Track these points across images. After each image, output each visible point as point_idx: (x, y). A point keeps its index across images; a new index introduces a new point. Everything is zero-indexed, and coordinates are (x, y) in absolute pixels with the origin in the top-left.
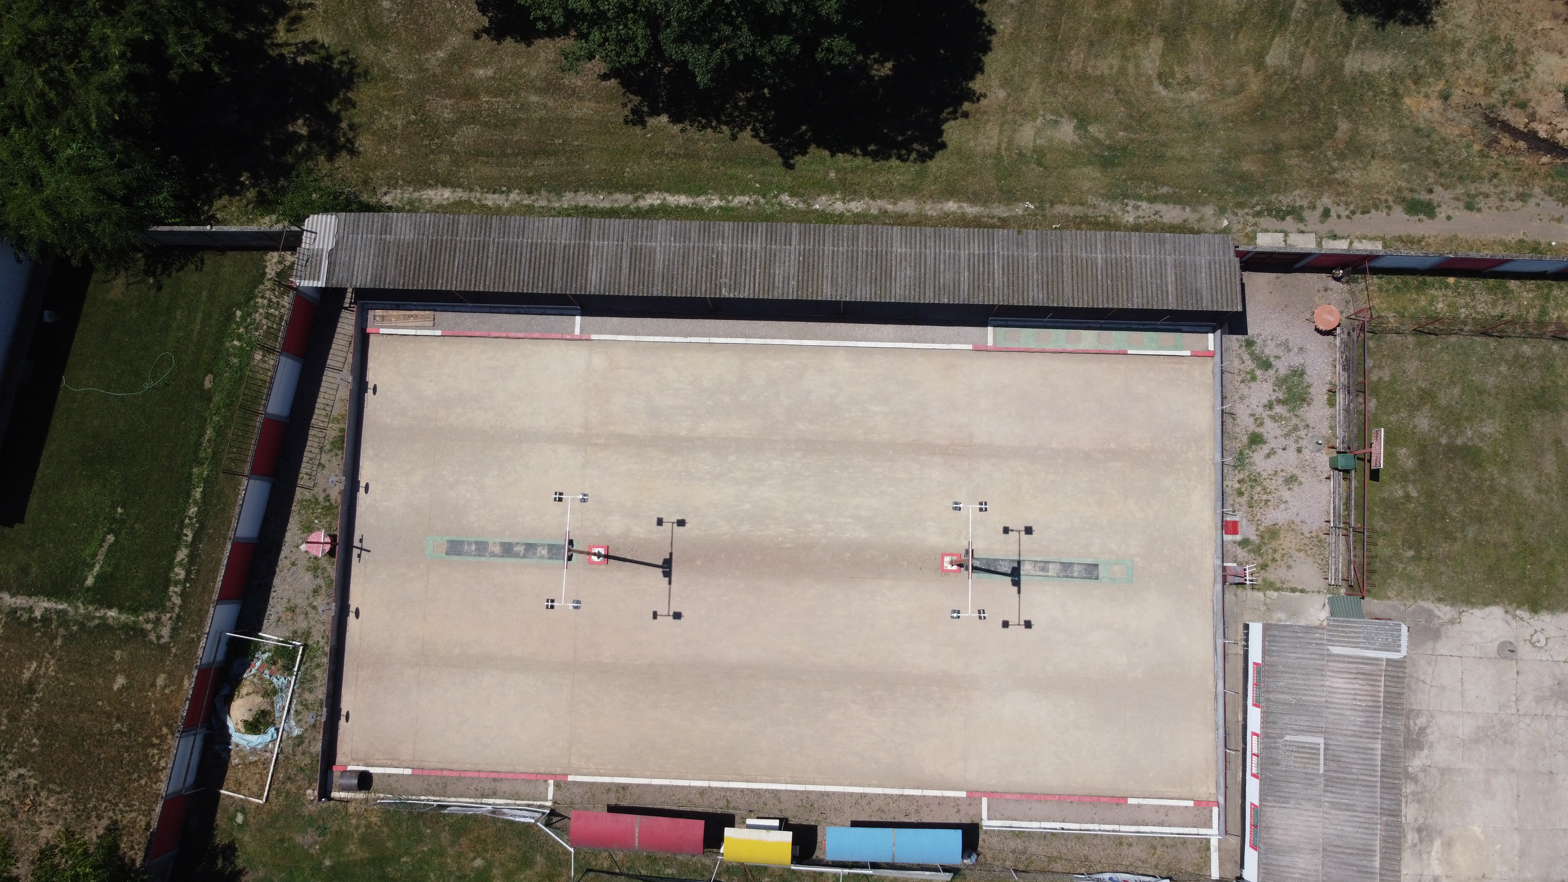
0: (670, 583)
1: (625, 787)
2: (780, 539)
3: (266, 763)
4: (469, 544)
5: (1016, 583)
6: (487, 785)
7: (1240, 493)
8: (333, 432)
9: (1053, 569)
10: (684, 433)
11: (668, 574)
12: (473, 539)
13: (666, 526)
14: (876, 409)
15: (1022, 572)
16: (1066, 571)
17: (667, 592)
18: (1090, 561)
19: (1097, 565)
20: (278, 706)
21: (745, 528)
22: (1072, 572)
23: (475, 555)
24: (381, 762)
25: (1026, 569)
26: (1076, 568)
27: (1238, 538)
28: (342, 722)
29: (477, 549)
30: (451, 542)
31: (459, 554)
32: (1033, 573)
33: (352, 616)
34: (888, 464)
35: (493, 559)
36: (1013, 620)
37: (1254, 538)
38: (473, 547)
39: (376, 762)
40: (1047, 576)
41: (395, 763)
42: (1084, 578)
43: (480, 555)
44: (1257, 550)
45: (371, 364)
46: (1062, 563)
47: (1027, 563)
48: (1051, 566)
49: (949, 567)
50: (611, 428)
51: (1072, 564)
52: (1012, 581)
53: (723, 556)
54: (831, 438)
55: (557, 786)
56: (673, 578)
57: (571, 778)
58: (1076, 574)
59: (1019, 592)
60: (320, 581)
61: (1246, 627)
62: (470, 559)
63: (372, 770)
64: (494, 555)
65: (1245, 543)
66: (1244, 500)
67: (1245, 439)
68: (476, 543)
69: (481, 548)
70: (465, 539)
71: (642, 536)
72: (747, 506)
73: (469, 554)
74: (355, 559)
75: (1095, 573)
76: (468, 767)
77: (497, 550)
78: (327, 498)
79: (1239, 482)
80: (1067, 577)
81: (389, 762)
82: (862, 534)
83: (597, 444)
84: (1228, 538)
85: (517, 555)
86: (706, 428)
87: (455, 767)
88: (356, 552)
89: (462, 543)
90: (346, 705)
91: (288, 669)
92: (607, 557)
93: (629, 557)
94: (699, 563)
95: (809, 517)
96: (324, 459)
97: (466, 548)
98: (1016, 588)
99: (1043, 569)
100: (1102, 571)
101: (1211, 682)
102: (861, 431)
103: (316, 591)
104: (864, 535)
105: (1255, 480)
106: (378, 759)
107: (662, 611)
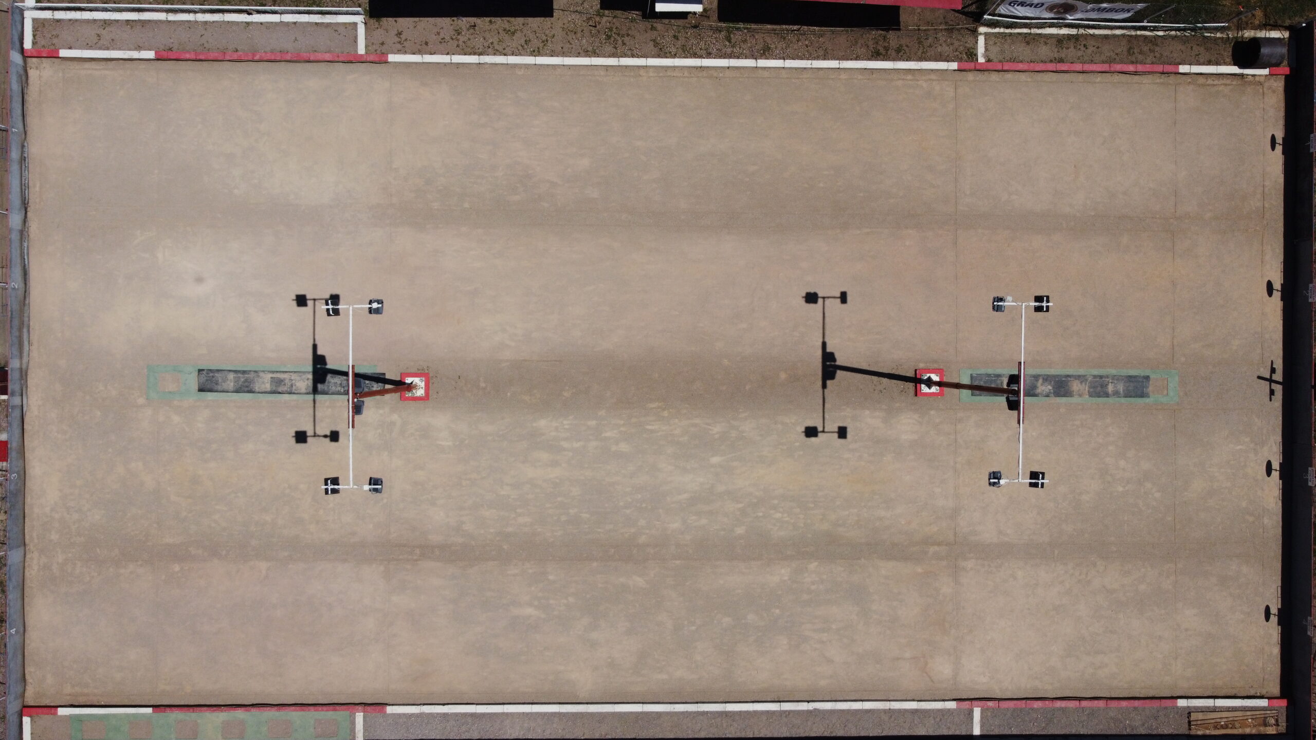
0: (824, 345)
1: (876, 55)
2: (666, 414)
4: (1116, 393)
5: (319, 360)
6: (1070, 53)
9: (265, 382)
10: (813, 566)
11: (828, 357)
12: (1111, 400)
13: (832, 426)
14: (529, 611)
15: (310, 376)
16: (246, 381)
17: (827, 333)
18: (210, 396)
19: (201, 390)
21: (717, 429)
22: (236, 380)
23: (1107, 377)
24: (1221, 82)
25: (305, 382)
26: (231, 385)
28: (1280, 136)
29: (1104, 386)
30: (1143, 395)
31: (1130, 378)
32: (294, 376)
33: (1278, 283)
34: (510, 529)
35: (1081, 372)
38: (1110, 388)
39: (1228, 82)
40: (273, 372)
41: (1201, 80)
42: (218, 371)
43: (1101, 377)
45: (1275, 650)
46: (251, 391)
47: (303, 391)
48: (268, 387)
49: (416, 380)
50: (919, 570)
51: (237, 391)
52: (325, 364)
53: (747, 387)
54: (595, 564)
55: (972, 55)
56: (819, 353)
57: (953, 66)
58: (231, 376)
59: (315, 347)
62: (1113, 372)
63: (1235, 69)
64: (1081, 378)
68: (1107, 395)
69: (1099, 388)
70: (1123, 400)
71: (867, 412)
72: (715, 460)
73: (1116, 378)
74: (1279, 366)
75: (203, 378)
76: (1099, 78)
77: (1076, 386)
80: (244, 372)
81: (1210, 82)
82: (544, 424)
83: (939, 544)
84: (5, 437)
85: (1047, 379)
86: (780, 574)
87: (1117, 78)
88: (1279, 376)
89: (1127, 395)
90: (1274, 161)
92: (916, 380)
93: (885, 381)
94: (783, 376)
95: (624, 447)
97: (1121, 387)
98: (320, 352)
99: (280, 382)
100: (193, 382)
102: (551, 577)
104: (543, 423)
106: (1226, 85)
107: (834, 305)
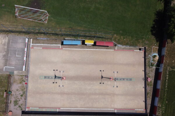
1: (107, 49)
2: (87, 81)
3: (153, 51)
5: (55, 76)
6: (124, 49)
7: (24, 88)
8: (149, 95)
10: (100, 96)
11: (102, 76)
13: (102, 83)
14: (74, 99)
17: (102, 74)
18: (45, 79)
20: (152, 58)
21: (92, 83)
25: (54, 78)
27: (25, 82)
28: (144, 57)
30: (131, 80)
33: (144, 70)
34: (72, 92)
36: (56, 71)
37: (23, 82)
42: (46, 76)
44: (23, 80)
45: (144, 105)
48: (51, 78)
49: (64, 78)
50: (110, 96)
53: (95, 79)
54: (80, 95)
55: (115, 49)
57: (113, 50)
59: (55, 74)
60: (148, 75)
61: (25, 70)
63: (139, 51)
64: (126, 79)
65: (24, 81)
66: (24, 87)
67: (23, 96)
69: (127, 80)
70: (129, 81)
71: (106, 81)
72: (92, 86)
73: (129, 79)
74: (144, 78)
77: (125, 79)
78: (149, 86)
79: (24, 90)
80: (48, 77)
81: (137, 52)
82: (76, 82)
83: (112, 94)
84: (27, 82)
85: (122, 79)
86: (97, 96)
88: (144, 79)
90: (143, 59)
91: (151, 63)
92: (110, 79)
93: (107, 78)
94: (98, 78)
95: (83, 84)
96: (149, 92)
100: (44, 77)
101: (30, 63)
102: (76, 96)
103: (149, 73)
105: (22, 90)
107: (103, 71)
